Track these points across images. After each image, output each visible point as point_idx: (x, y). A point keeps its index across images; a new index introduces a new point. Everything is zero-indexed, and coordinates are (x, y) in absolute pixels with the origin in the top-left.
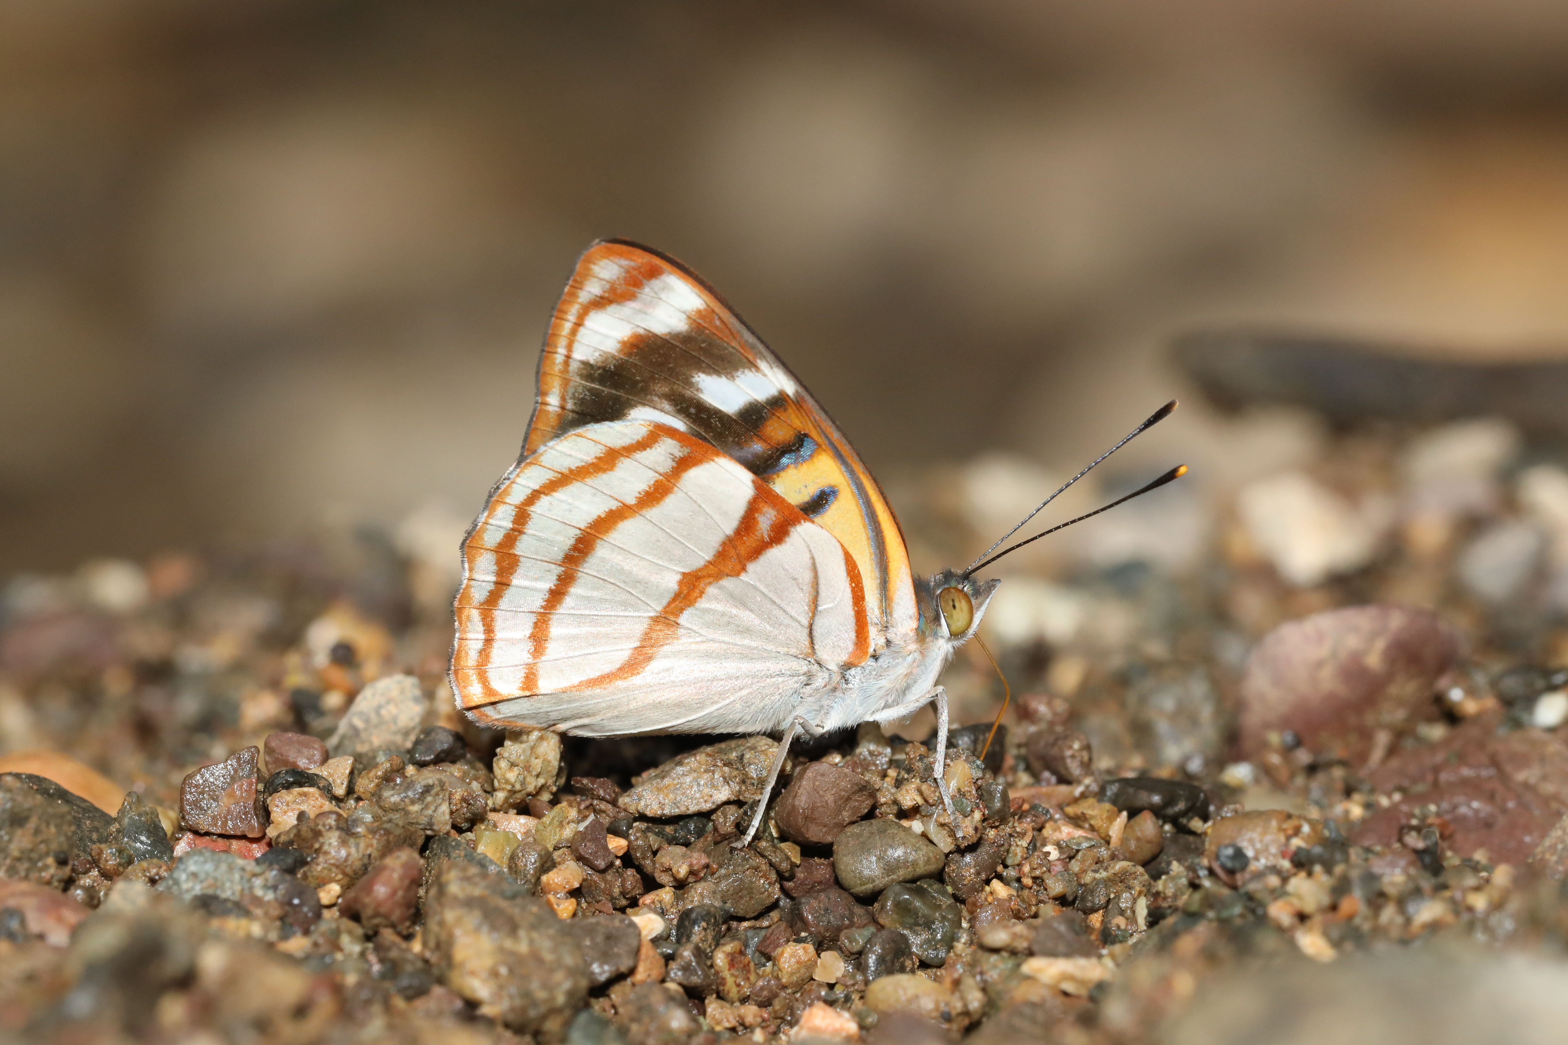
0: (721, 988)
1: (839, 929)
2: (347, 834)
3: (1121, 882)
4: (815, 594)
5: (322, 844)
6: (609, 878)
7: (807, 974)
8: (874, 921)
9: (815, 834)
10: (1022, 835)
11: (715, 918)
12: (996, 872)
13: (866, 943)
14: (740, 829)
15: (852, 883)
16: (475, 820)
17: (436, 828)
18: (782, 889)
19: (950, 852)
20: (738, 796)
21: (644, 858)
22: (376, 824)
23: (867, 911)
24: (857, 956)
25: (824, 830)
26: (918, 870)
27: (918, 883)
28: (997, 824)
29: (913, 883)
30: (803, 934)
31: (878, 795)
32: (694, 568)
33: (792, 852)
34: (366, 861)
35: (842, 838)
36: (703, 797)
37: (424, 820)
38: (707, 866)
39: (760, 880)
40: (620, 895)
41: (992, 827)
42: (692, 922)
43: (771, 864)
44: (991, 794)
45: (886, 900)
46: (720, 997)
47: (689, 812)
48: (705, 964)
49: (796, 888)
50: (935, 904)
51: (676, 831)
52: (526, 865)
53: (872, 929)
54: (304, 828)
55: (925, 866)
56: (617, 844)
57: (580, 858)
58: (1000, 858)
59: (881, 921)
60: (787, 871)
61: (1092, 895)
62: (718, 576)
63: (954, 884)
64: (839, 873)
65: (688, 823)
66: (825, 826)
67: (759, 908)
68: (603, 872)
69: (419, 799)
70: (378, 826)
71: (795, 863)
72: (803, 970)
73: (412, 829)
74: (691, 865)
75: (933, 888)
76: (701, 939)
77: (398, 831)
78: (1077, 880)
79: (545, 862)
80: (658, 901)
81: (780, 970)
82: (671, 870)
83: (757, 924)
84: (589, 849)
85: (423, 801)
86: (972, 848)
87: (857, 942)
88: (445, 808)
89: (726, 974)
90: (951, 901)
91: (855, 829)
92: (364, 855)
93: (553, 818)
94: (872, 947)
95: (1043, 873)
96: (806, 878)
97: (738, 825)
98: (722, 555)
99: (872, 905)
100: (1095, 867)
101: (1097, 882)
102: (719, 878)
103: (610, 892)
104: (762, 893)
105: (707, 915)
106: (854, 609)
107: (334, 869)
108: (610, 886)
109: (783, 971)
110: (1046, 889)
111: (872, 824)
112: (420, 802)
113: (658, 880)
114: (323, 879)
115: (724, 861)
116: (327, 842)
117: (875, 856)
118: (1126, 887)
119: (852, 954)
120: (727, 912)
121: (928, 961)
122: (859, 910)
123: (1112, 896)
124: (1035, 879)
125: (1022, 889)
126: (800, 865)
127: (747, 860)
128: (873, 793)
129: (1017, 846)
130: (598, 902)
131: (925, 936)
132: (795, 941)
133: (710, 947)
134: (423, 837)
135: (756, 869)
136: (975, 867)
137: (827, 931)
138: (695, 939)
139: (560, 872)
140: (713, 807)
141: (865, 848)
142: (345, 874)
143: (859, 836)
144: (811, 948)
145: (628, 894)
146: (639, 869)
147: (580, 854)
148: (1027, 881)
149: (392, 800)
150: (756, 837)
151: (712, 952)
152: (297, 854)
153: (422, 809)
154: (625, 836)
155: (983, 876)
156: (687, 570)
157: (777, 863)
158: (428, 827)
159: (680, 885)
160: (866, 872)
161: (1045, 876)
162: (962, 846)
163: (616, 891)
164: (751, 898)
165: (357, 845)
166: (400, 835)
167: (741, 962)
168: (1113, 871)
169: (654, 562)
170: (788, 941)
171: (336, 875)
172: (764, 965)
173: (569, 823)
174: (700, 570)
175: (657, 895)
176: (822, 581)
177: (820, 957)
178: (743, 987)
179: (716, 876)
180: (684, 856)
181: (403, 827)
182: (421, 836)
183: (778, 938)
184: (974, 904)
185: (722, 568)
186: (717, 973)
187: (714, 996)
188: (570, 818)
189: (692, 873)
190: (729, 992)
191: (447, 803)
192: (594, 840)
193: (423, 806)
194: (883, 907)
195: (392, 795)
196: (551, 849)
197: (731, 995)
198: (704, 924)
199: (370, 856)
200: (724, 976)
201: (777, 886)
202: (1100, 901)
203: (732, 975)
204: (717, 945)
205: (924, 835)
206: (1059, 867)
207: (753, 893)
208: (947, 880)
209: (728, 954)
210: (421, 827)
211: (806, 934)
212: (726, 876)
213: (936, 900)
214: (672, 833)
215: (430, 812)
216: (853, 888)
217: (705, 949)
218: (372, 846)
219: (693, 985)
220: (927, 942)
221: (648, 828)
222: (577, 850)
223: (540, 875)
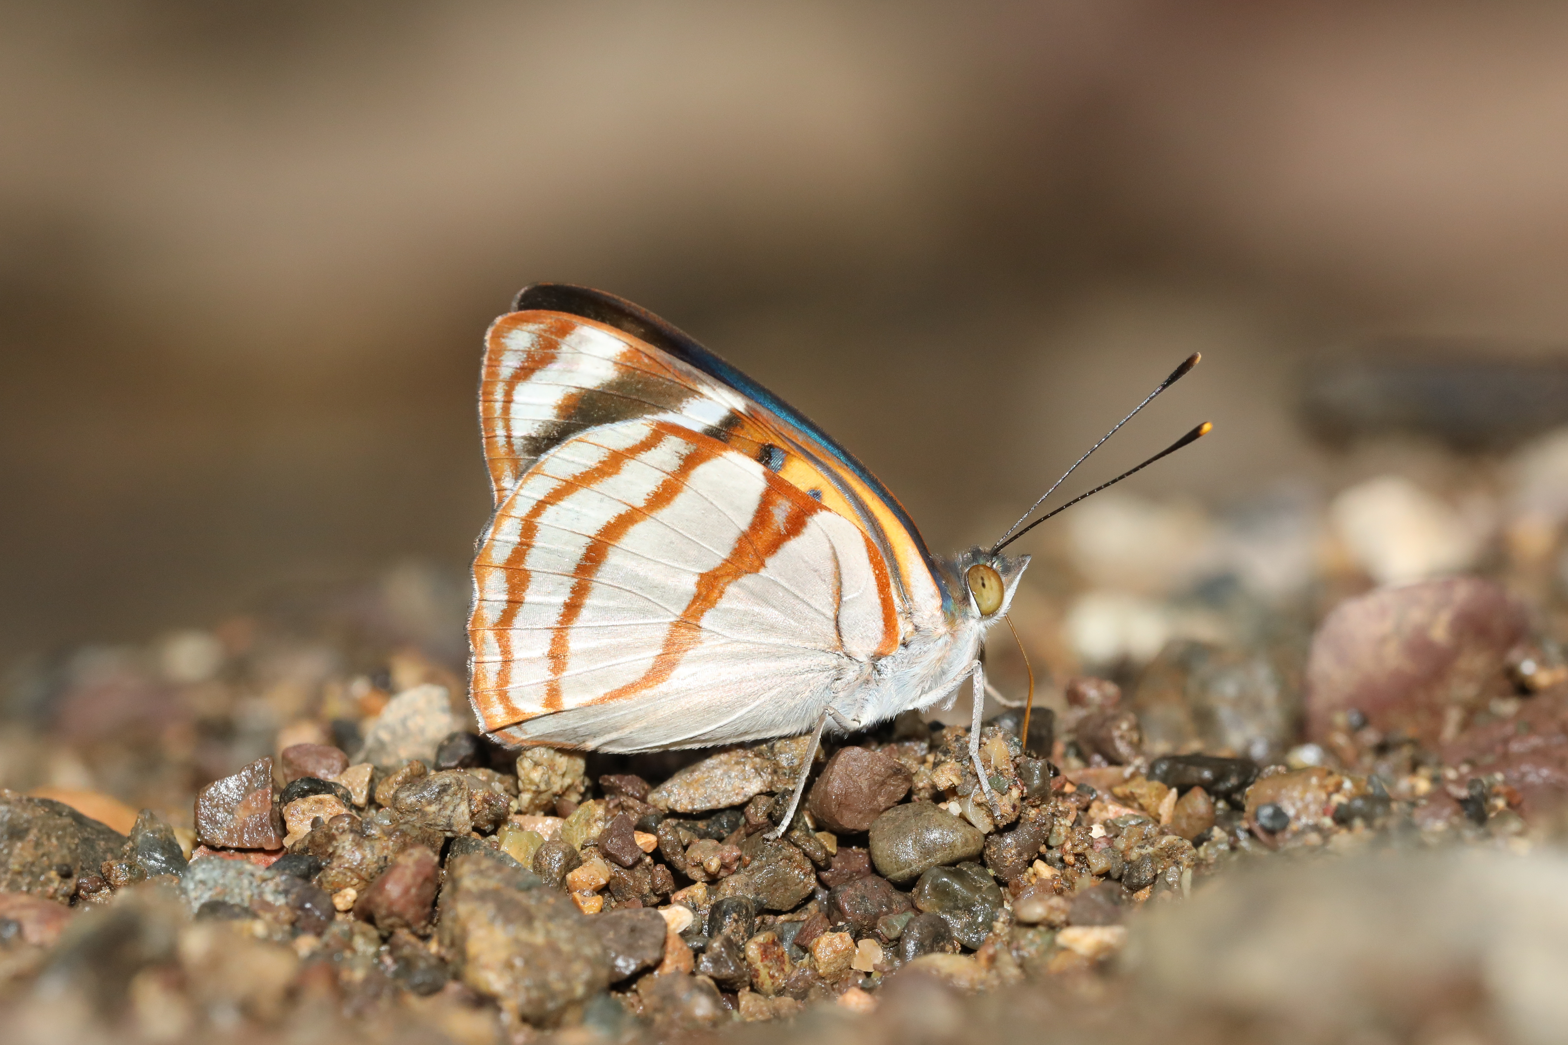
0: (755, 980)
1: (876, 917)
2: (362, 837)
3: (1169, 857)
4: (838, 584)
5: (336, 847)
6: (638, 874)
7: (845, 964)
8: (913, 907)
9: (850, 821)
10: (1065, 814)
11: (747, 909)
12: (1039, 852)
13: (904, 929)
14: (774, 821)
15: (889, 868)
16: (498, 822)
17: (455, 829)
18: (819, 879)
19: (990, 834)
20: (770, 787)
21: (674, 854)
22: (392, 827)
23: (906, 897)
24: (895, 943)
25: (860, 816)
26: (955, 852)
27: (958, 866)
28: (1038, 803)
29: (952, 866)
30: (840, 924)
31: (915, 779)
32: (711, 568)
33: (829, 842)
34: (382, 863)
35: (878, 823)
36: (734, 790)
37: (442, 821)
38: (739, 858)
39: (794, 870)
40: (650, 892)
41: (1033, 807)
42: (722, 914)
43: (806, 854)
44: (1030, 772)
45: (924, 884)
46: (754, 989)
47: (721, 806)
48: (737, 956)
49: (833, 878)
50: (975, 886)
51: (708, 826)
52: (550, 864)
53: (911, 914)
54: (318, 834)
55: (962, 847)
56: (645, 841)
57: (607, 856)
58: (1042, 837)
59: (920, 906)
60: (822, 860)
61: (1138, 872)
62: (737, 574)
63: (995, 866)
64: (875, 859)
65: (720, 817)
66: (860, 813)
67: (795, 900)
68: (631, 868)
69: (436, 799)
70: (394, 828)
71: (831, 853)
72: (840, 960)
73: (431, 830)
74: (722, 858)
75: (972, 870)
76: (733, 931)
77: (415, 833)
78: (1122, 857)
79: (571, 860)
80: (689, 896)
81: (817, 960)
82: (702, 864)
83: (795, 917)
84: (614, 844)
85: (440, 801)
86: (1011, 827)
87: (895, 928)
88: (463, 808)
89: (759, 965)
90: (993, 883)
91: (891, 814)
92: (379, 858)
93: (579, 817)
94: (909, 931)
95: (1085, 849)
96: (843, 868)
97: (770, 816)
98: (738, 553)
99: (910, 890)
100: (1141, 843)
101: (1143, 857)
102: (752, 870)
103: (639, 889)
104: (797, 884)
105: (739, 906)
106: (880, 596)
107: (349, 874)
108: (640, 883)
109: (820, 961)
110: (1088, 866)
111: (907, 807)
112: (437, 802)
113: (690, 876)
114: (338, 883)
115: (757, 853)
116: (341, 846)
117: (912, 839)
118: (1174, 862)
119: (890, 941)
120: (760, 903)
121: (970, 946)
122: (897, 897)
123: (1159, 871)
124: (1077, 855)
125: (1065, 867)
126: (836, 855)
127: (780, 850)
128: (909, 777)
129: (1061, 825)
130: (628, 900)
131: (966, 919)
132: (832, 931)
133: (743, 939)
134: (443, 839)
135: (790, 859)
136: (1016, 847)
137: (865, 919)
138: (726, 931)
139: (585, 870)
140: (746, 799)
141: (900, 832)
142: (361, 878)
143: (894, 820)
144: (847, 937)
145: (658, 890)
146: (670, 865)
147: (607, 850)
148: (1070, 859)
149: (409, 801)
150: (790, 828)
151: (744, 944)
152: (311, 860)
153: (440, 809)
154: (652, 831)
155: (1025, 857)
156: (704, 571)
157: (812, 853)
158: (447, 829)
159: (713, 880)
160: (903, 857)
161: (1087, 852)
162: (1001, 825)
163: (646, 888)
164: (786, 889)
165: (372, 847)
166: (417, 836)
167: (774, 953)
168: (1159, 846)
169: (669, 565)
170: (825, 931)
171: (352, 879)
172: (802, 958)
173: (596, 821)
174: (717, 569)
175: (689, 891)
176: (844, 571)
177: (857, 946)
178: (778, 979)
179: (749, 868)
180: (715, 849)
181: (420, 828)
182: (440, 837)
183: (815, 929)
184: (1017, 886)
185: (740, 566)
186: (750, 965)
187: (748, 988)
188: (597, 816)
189: (724, 866)
190: (763, 984)
191: (466, 803)
192: (620, 836)
193: (441, 806)
194: (921, 892)
195: (408, 796)
196: (578, 849)
197: (765, 987)
198: (735, 915)
199: (386, 858)
200: (757, 968)
201: (813, 876)
202: (1146, 877)
203: (766, 966)
204: (751, 936)
205: (962, 817)
206: (1103, 845)
207: (787, 884)
208: (989, 863)
209: (760, 945)
210: (440, 828)
211: (843, 923)
212: (760, 868)
213: (976, 882)
214: (705, 828)
215: (448, 812)
216: (890, 874)
217: (738, 942)
218: (387, 848)
219: (724, 977)
220: (969, 925)
221: (679, 824)
222: (603, 847)
223: (566, 874)
